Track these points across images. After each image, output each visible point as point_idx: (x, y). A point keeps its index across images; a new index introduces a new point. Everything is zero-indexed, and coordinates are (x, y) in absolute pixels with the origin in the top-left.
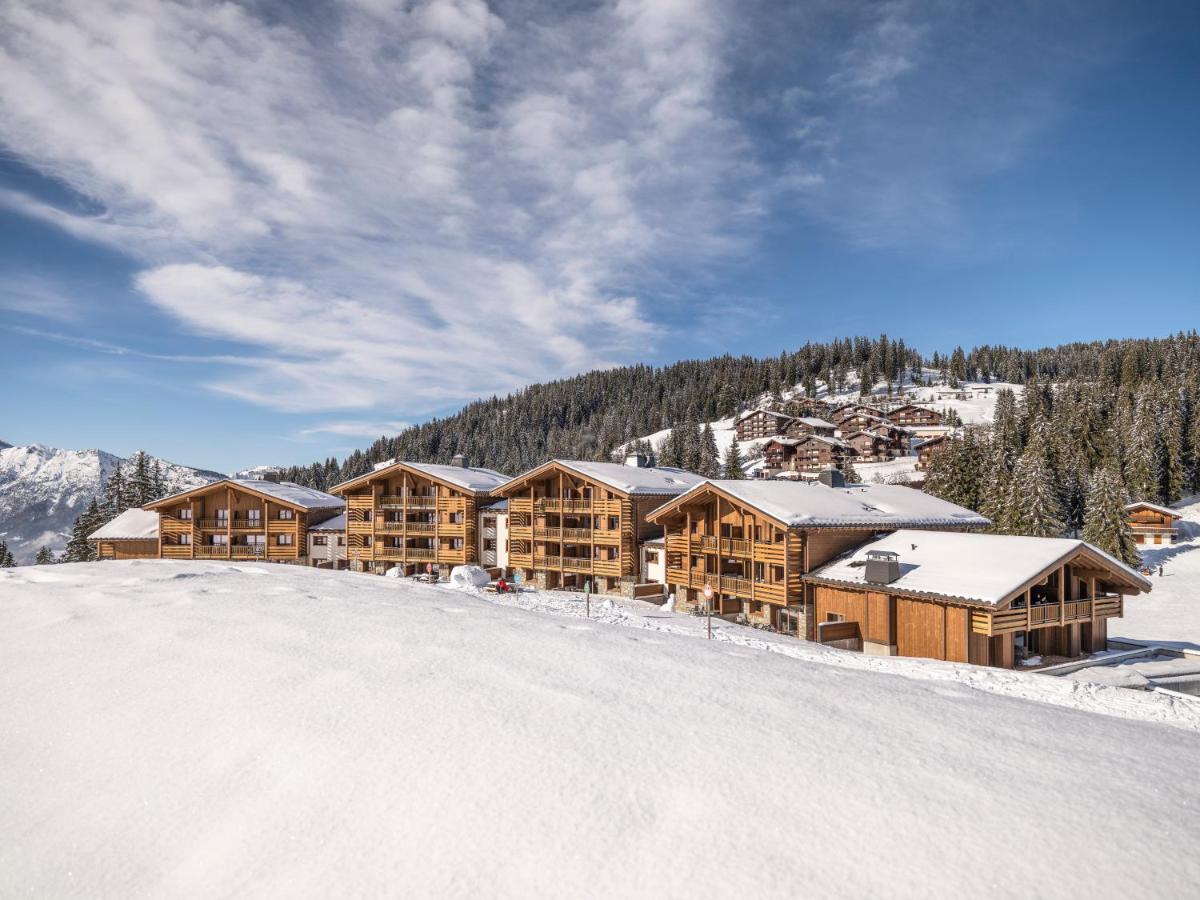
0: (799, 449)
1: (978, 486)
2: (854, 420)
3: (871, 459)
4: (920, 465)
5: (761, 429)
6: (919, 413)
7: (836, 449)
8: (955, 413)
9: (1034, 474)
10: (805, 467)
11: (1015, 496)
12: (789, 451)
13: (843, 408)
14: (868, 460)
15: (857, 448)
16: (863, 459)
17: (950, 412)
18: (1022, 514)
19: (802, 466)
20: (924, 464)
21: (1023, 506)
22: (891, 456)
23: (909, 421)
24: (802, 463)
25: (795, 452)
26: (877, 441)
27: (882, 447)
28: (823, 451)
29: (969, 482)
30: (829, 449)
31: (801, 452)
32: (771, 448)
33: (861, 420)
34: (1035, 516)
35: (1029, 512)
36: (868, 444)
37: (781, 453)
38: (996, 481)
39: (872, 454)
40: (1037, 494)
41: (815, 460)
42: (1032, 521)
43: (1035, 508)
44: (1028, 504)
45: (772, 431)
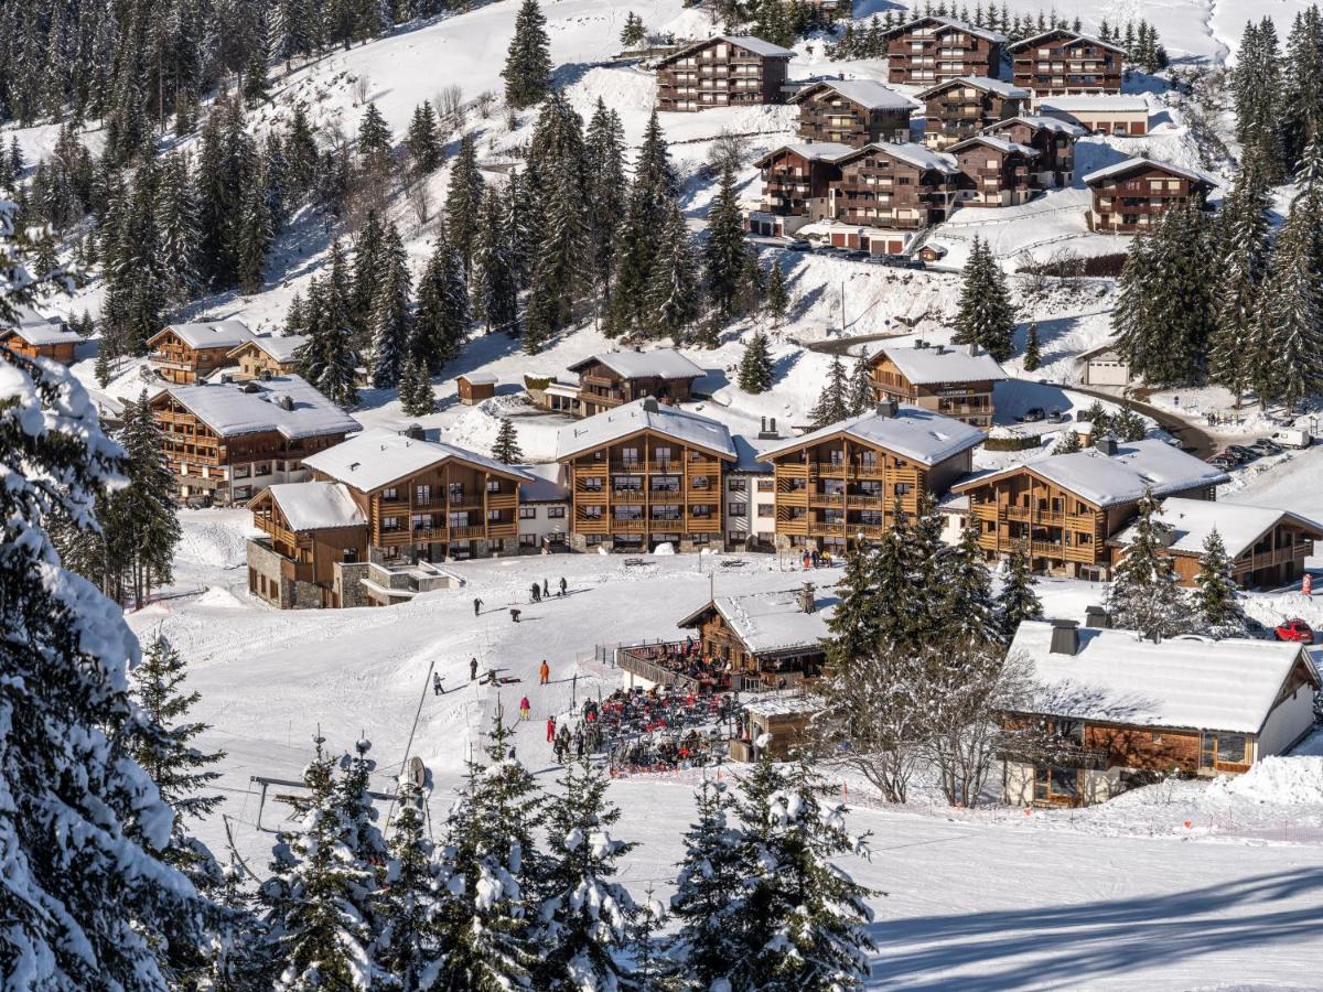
0: (848, 171)
1: (1207, 300)
2: (954, 94)
3: (999, 199)
4: (1097, 218)
5: (722, 84)
6: (1079, 52)
7: (931, 178)
8: (1153, 36)
9: (1291, 288)
10: (860, 213)
11: (1263, 326)
12: (823, 174)
13: (909, 30)
14: (991, 199)
15: (972, 174)
16: (981, 197)
17: (1142, 31)
18: (1273, 355)
19: (854, 209)
20: (1105, 217)
21: (1274, 342)
22: (1037, 190)
23: (1058, 68)
24: (852, 203)
25: (839, 176)
26: (1012, 160)
27: (1020, 172)
28: (904, 181)
29: (1192, 293)
30: (915, 176)
31: (853, 179)
32: (781, 167)
33: (970, 94)
34: (1290, 359)
35: (1281, 354)
36: (993, 165)
37: (805, 180)
38: (1235, 297)
39: (1001, 188)
40: (1294, 321)
41: (884, 199)
42: (1286, 365)
43: (1292, 342)
44: (1280, 341)
45: (752, 93)
